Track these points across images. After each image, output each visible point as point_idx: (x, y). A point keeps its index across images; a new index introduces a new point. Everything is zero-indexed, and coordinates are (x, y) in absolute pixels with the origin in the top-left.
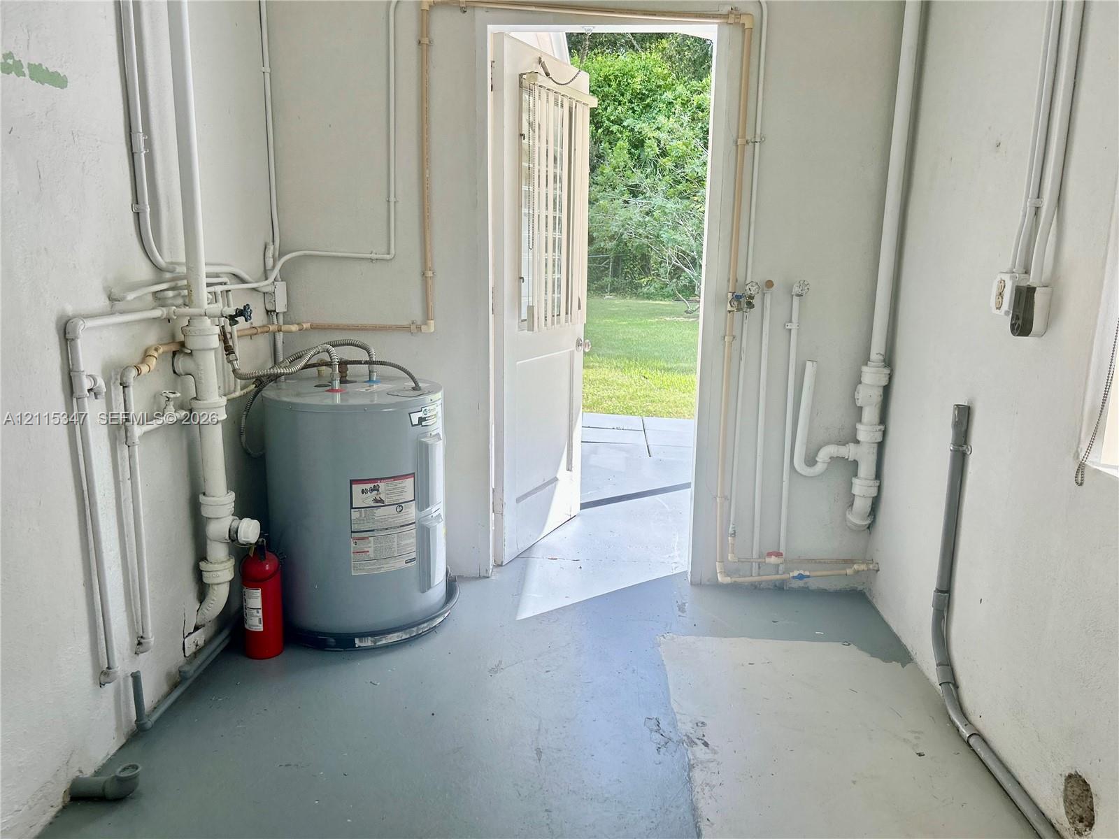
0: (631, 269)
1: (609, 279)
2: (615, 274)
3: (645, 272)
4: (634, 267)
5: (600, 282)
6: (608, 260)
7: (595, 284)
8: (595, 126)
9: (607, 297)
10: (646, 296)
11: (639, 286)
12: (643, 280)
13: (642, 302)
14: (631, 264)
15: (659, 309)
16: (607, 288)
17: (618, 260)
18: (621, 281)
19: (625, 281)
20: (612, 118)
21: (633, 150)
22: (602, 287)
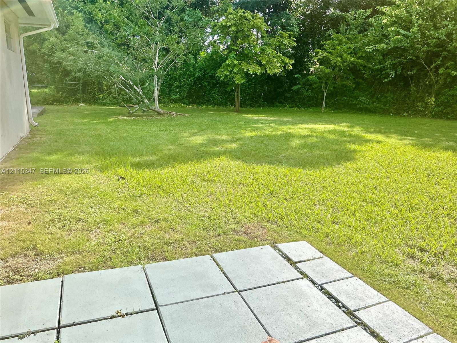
0: (93, 90)
1: (81, 95)
2: (84, 92)
3: (101, 91)
4: (94, 89)
5: (75, 97)
6: (79, 85)
7: (73, 98)
8: (62, 9)
9: (80, 105)
10: (103, 104)
11: (98, 99)
12: (100, 95)
13: (101, 107)
14: (93, 87)
15: (112, 111)
16: (80, 100)
17: (84, 85)
18: (87, 96)
19: (90, 96)
20: (72, 5)
21: (87, 24)
22: (77, 100)
